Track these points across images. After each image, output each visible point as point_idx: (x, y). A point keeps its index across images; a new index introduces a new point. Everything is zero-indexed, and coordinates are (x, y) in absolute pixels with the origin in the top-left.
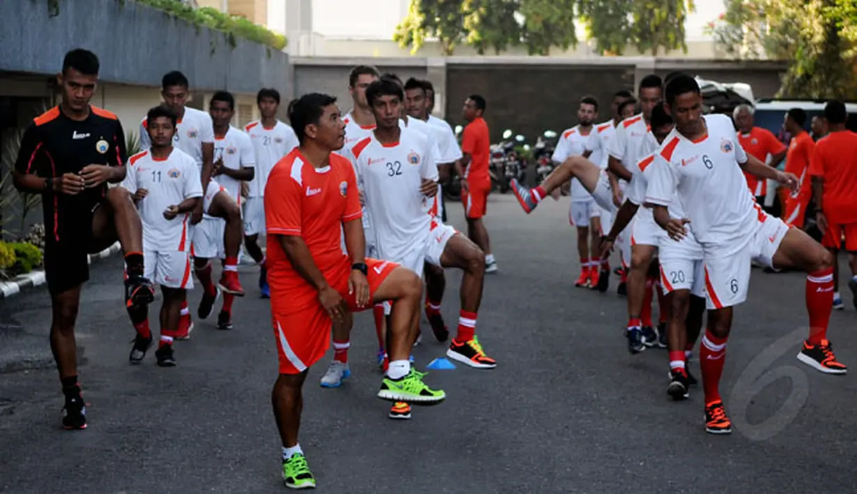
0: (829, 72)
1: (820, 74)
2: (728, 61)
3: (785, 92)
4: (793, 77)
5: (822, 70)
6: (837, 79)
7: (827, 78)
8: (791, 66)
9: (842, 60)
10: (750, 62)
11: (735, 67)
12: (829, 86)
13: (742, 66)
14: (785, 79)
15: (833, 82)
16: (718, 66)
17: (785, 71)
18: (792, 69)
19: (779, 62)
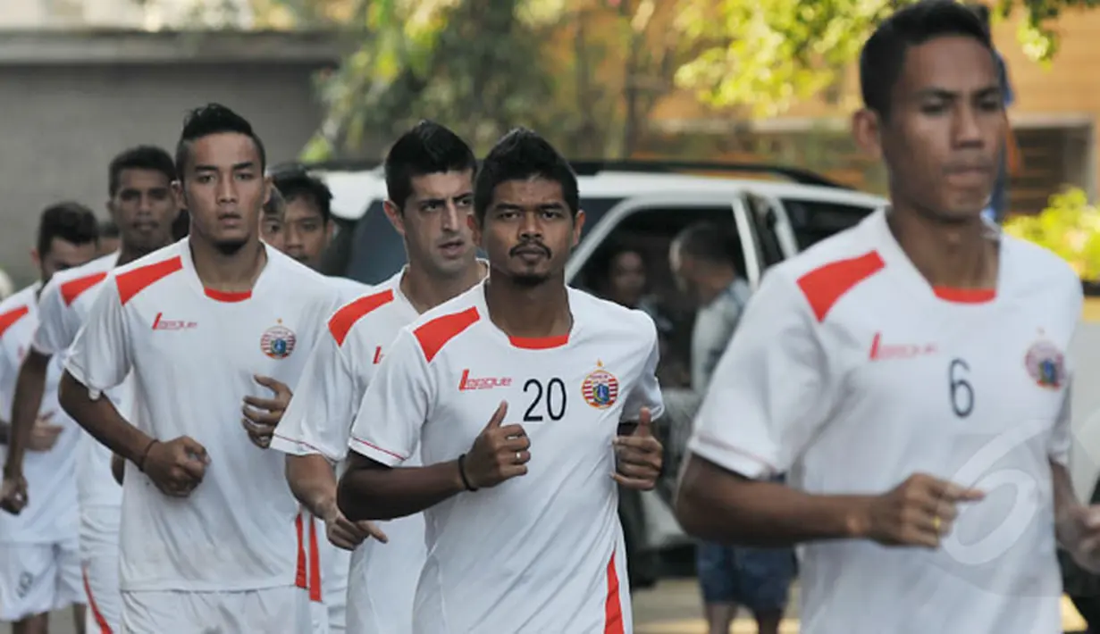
0: (486, 67)
1: (454, 75)
2: (137, 34)
3: (340, 140)
4: (366, 86)
5: (461, 63)
6: (510, 90)
7: (478, 87)
8: (354, 49)
9: (526, 31)
10: (211, 35)
11: (165, 52)
12: (486, 116)
13: (188, 52)
14: (337, 91)
15: (499, 101)
16: (105, 52)
17: (332, 65)
18: (360, 59)
19: (312, 37)
